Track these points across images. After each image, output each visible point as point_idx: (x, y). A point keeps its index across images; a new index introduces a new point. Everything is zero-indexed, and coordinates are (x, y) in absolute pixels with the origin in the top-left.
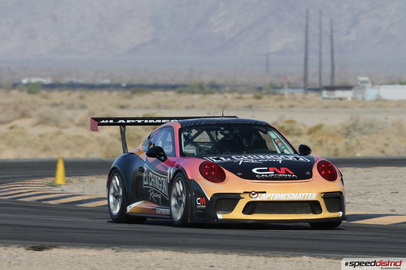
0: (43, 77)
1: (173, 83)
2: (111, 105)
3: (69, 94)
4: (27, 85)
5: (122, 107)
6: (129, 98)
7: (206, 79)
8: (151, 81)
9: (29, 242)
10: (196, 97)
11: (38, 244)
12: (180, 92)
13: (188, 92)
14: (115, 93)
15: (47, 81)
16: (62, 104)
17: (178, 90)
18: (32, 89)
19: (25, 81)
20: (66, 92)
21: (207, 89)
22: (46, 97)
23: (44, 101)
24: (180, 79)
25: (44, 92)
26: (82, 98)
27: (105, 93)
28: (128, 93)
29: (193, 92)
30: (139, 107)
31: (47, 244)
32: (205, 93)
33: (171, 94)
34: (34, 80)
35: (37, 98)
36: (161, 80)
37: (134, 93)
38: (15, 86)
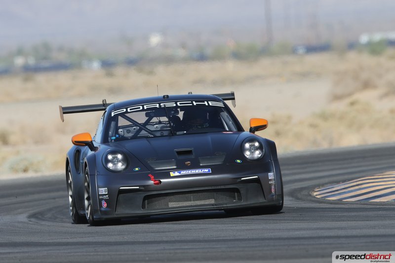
18: (376, 49)
19: (364, 40)
25: (390, 52)
35: (383, 60)
38: (352, 46)
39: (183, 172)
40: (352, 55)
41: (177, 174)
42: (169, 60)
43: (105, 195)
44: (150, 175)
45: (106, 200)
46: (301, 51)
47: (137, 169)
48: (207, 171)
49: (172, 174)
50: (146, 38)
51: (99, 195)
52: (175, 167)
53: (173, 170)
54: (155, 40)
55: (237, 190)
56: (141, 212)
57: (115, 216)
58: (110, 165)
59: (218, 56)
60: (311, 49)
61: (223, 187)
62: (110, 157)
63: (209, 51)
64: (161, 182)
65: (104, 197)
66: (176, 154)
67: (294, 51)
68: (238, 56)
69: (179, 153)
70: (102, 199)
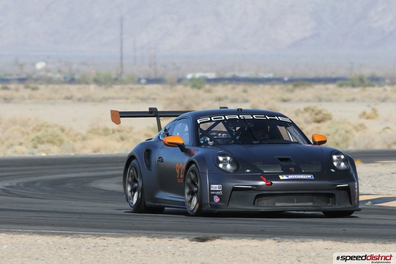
0: (206, 72)
1: (334, 76)
2: (273, 99)
3: (233, 88)
4: (192, 80)
5: (285, 101)
6: (292, 91)
7: (367, 72)
8: (312, 75)
9: (193, 233)
10: (356, 90)
11: (201, 235)
12: (341, 86)
13: (347, 85)
14: (277, 87)
15: (211, 75)
16: (226, 97)
17: (339, 82)
18: (197, 84)
19: (189, 76)
20: (230, 86)
21: (367, 82)
22: (209, 91)
23: (208, 95)
24: (341, 73)
25: (207, 86)
26: (245, 91)
27: (267, 87)
28: (290, 86)
29: (354, 86)
30: (301, 100)
31: (210, 235)
32: (365, 86)
33: (331, 87)
34: (198, 75)
35: (201, 92)
36: (322, 73)
37: (296, 86)
38: (180, 81)
39: (291, 177)
40: (180, 87)
41: (285, 177)
42: (50, 81)
43: (219, 191)
44: (261, 177)
45: (219, 196)
46: (143, 81)
47: (248, 171)
48: (310, 177)
49: (281, 177)
50: (34, 64)
51: (210, 191)
52: (282, 171)
53: (282, 174)
54: (40, 66)
55: (332, 196)
56: (252, 208)
57: (227, 210)
58: (221, 166)
59: (84, 81)
60: (150, 81)
61: (323, 192)
62: (221, 159)
63: (77, 77)
64: (272, 183)
65: (218, 192)
66: (278, 160)
67: (139, 81)
68: (97, 81)
69: (281, 160)
70: (215, 194)
